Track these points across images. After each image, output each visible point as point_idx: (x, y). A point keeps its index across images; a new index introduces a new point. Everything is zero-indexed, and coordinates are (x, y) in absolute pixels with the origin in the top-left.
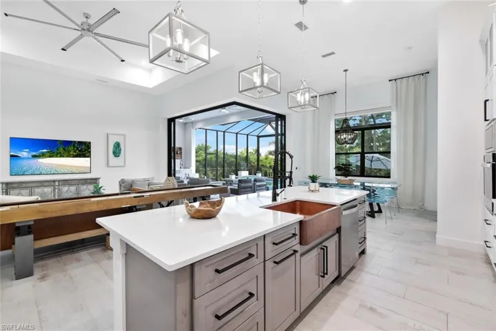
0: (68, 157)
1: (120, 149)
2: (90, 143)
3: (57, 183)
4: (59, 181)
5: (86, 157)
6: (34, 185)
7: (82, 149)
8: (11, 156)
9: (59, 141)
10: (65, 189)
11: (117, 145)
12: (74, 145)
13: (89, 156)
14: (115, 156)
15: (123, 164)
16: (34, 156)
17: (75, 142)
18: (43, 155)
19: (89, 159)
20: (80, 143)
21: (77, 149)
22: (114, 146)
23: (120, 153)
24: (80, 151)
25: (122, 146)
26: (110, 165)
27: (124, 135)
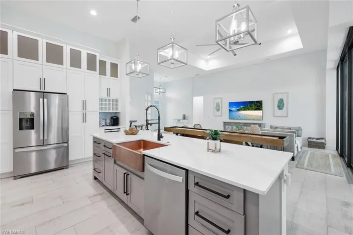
0: (252, 110)
1: (284, 104)
2: (262, 101)
3: (241, 124)
4: (242, 123)
7: (257, 105)
8: (230, 110)
10: (245, 128)
11: (281, 101)
12: (254, 103)
13: (261, 110)
14: (280, 109)
15: (286, 115)
16: (238, 110)
18: (241, 110)
19: (261, 111)
20: (257, 102)
22: (279, 102)
23: (283, 107)
24: (257, 106)
25: (285, 102)
26: (276, 115)
27: (287, 93)
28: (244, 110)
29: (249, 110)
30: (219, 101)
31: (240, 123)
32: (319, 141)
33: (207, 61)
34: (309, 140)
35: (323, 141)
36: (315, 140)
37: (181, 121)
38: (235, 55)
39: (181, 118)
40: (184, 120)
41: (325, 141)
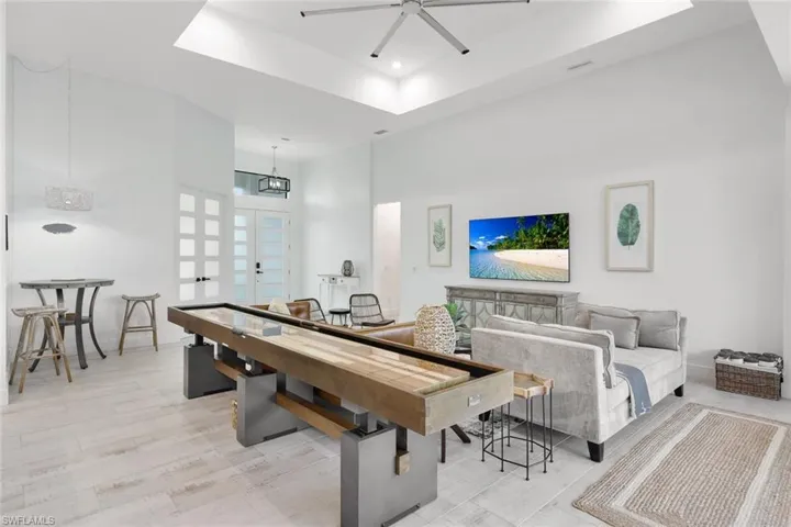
0: (532, 247)
1: (638, 226)
2: (567, 216)
4: (501, 293)
5: (558, 248)
6: (476, 294)
7: (551, 231)
9: (518, 218)
10: (510, 309)
11: (630, 214)
12: (540, 224)
13: (567, 248)
14: (625, 243)
15: (644, 265)
16: (490, 248)
17: (541, 216)
18: (499, 246)
19: (564, 252)
20: (550, 218)
21: (545, 230)
22: (622, 216)
23: (636, 234)
24: (549, 235)
25: (642, 216)
26: (612, 265)
27: (651, 185)
28: (508, 248)
29: (522, 247)
30: (442, 216)
31: (495, 292)
32: (754, 366)
33: (398, 81)
34: (720, 360)
35: (769, 367)
36: (739, 362)
37: (339, 280)
38: (465, 52)
39: (338, 270)
40: (347, 280)
41: (780, 367)
